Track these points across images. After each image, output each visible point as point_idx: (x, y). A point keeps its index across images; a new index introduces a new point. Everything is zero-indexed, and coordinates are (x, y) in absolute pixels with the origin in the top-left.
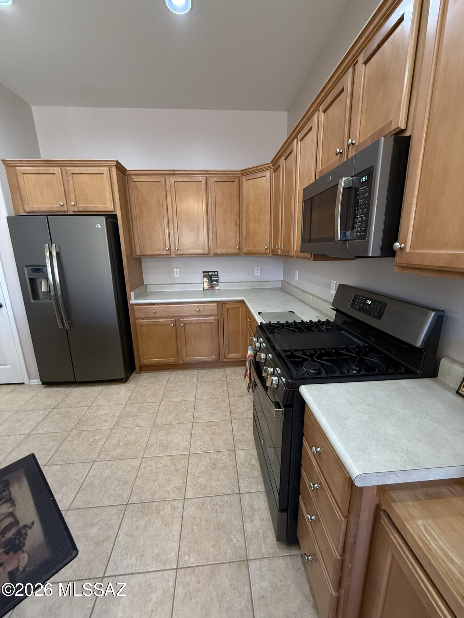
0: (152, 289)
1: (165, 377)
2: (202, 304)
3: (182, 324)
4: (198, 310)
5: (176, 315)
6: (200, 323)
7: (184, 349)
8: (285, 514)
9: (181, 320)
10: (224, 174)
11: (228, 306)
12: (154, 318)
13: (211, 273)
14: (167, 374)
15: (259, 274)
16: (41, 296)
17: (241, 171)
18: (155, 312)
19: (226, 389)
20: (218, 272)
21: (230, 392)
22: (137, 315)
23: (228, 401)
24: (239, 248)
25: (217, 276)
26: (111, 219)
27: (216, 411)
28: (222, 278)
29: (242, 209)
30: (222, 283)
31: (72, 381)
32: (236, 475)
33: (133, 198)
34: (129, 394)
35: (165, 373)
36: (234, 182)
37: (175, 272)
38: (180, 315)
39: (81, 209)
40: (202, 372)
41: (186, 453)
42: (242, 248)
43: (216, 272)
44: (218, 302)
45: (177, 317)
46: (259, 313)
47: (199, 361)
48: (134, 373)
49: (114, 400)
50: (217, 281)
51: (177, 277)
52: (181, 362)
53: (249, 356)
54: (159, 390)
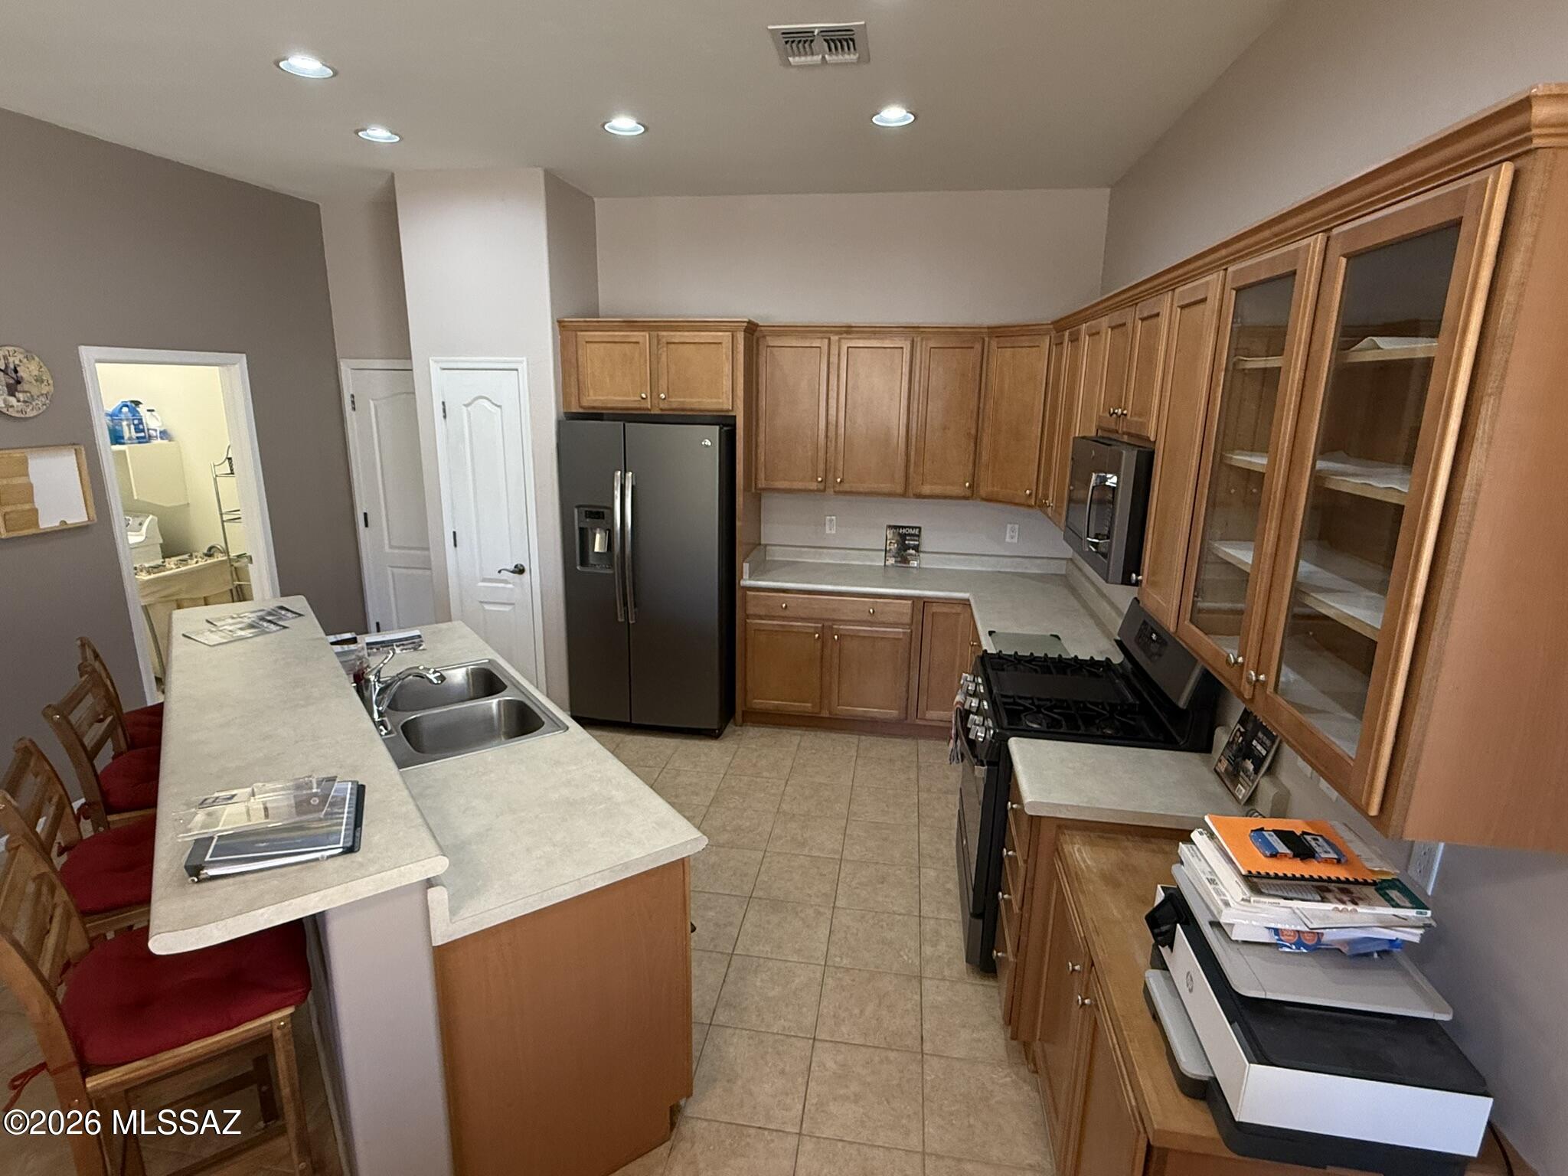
0: (777, 555)
1: (794, 740)
2: (882, 600)
3: (836, 637)
4: (871, 611)
5: (826, 616)
6: (873, 639)
7: (835, 687)
8: (980, 922)
9: (835, 627)
10: (953, 331)
11: (935, 609)
12: (784, 618)
13: (904, 531)
14: (795, 735)
15: (1015, 540)
16: (592, 560)
17: (988, 328)
18: (786, 606)
19: (913, 776)
20: (920, 528)
21: (921, 783)
22: (751, 610)
23: (916, 797)
24: (970, 485)
25: (916, 538)
26: (726, 424)
27: (890, 810)
28: (927, 542)
29: (985, 404)
30: (929, 553)
31: (623, 720)
32: (917, 896)
33: (762, 380)
34: (728, 759)
35: (792, 732)
36: (972, 348)
37: (827, 523)
38: (836, 617)
39: (674, 406)
40: (867, 740)
41: (836, 857)
42: (978, 485)
43: (916, 528)
44: (914, 599)
45: (828, 620)
46: (991, 633)
47: (864, 717)
48: (730, 724)
49: (703, 764)
50: (916, 548)
51: (831, 534)
52: (825, 714)
53: (957, 703)
54: (783, 759)
